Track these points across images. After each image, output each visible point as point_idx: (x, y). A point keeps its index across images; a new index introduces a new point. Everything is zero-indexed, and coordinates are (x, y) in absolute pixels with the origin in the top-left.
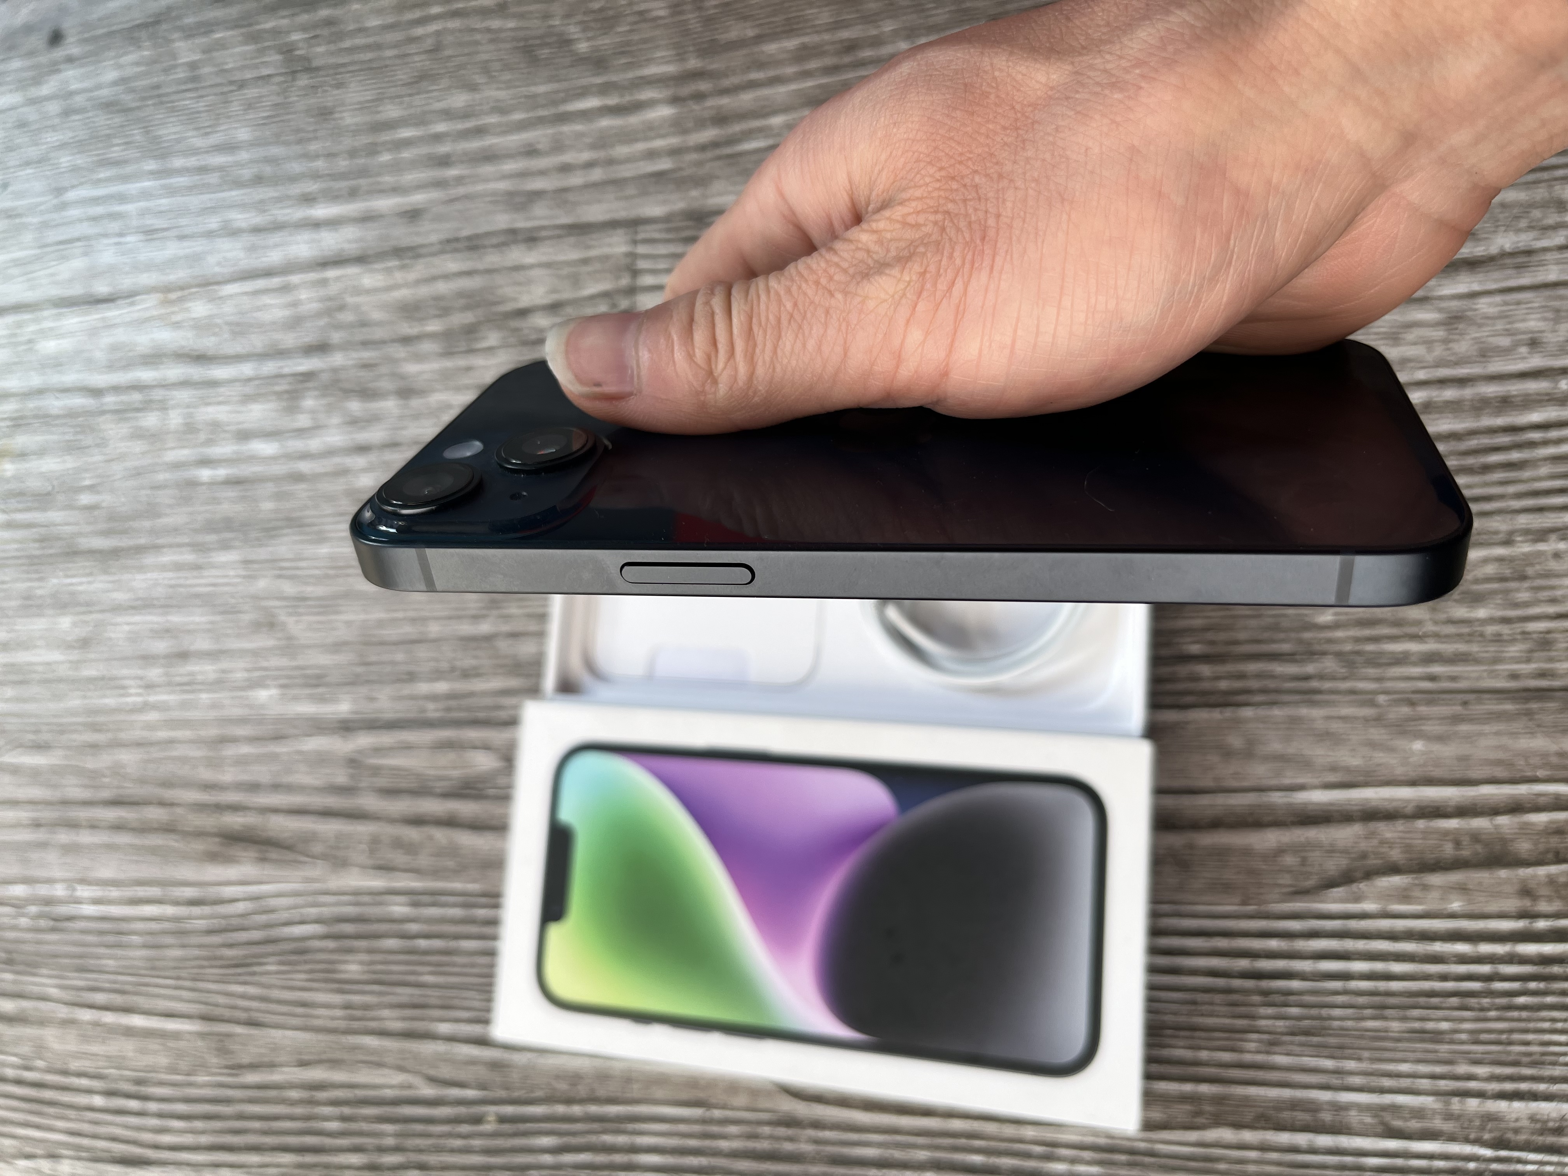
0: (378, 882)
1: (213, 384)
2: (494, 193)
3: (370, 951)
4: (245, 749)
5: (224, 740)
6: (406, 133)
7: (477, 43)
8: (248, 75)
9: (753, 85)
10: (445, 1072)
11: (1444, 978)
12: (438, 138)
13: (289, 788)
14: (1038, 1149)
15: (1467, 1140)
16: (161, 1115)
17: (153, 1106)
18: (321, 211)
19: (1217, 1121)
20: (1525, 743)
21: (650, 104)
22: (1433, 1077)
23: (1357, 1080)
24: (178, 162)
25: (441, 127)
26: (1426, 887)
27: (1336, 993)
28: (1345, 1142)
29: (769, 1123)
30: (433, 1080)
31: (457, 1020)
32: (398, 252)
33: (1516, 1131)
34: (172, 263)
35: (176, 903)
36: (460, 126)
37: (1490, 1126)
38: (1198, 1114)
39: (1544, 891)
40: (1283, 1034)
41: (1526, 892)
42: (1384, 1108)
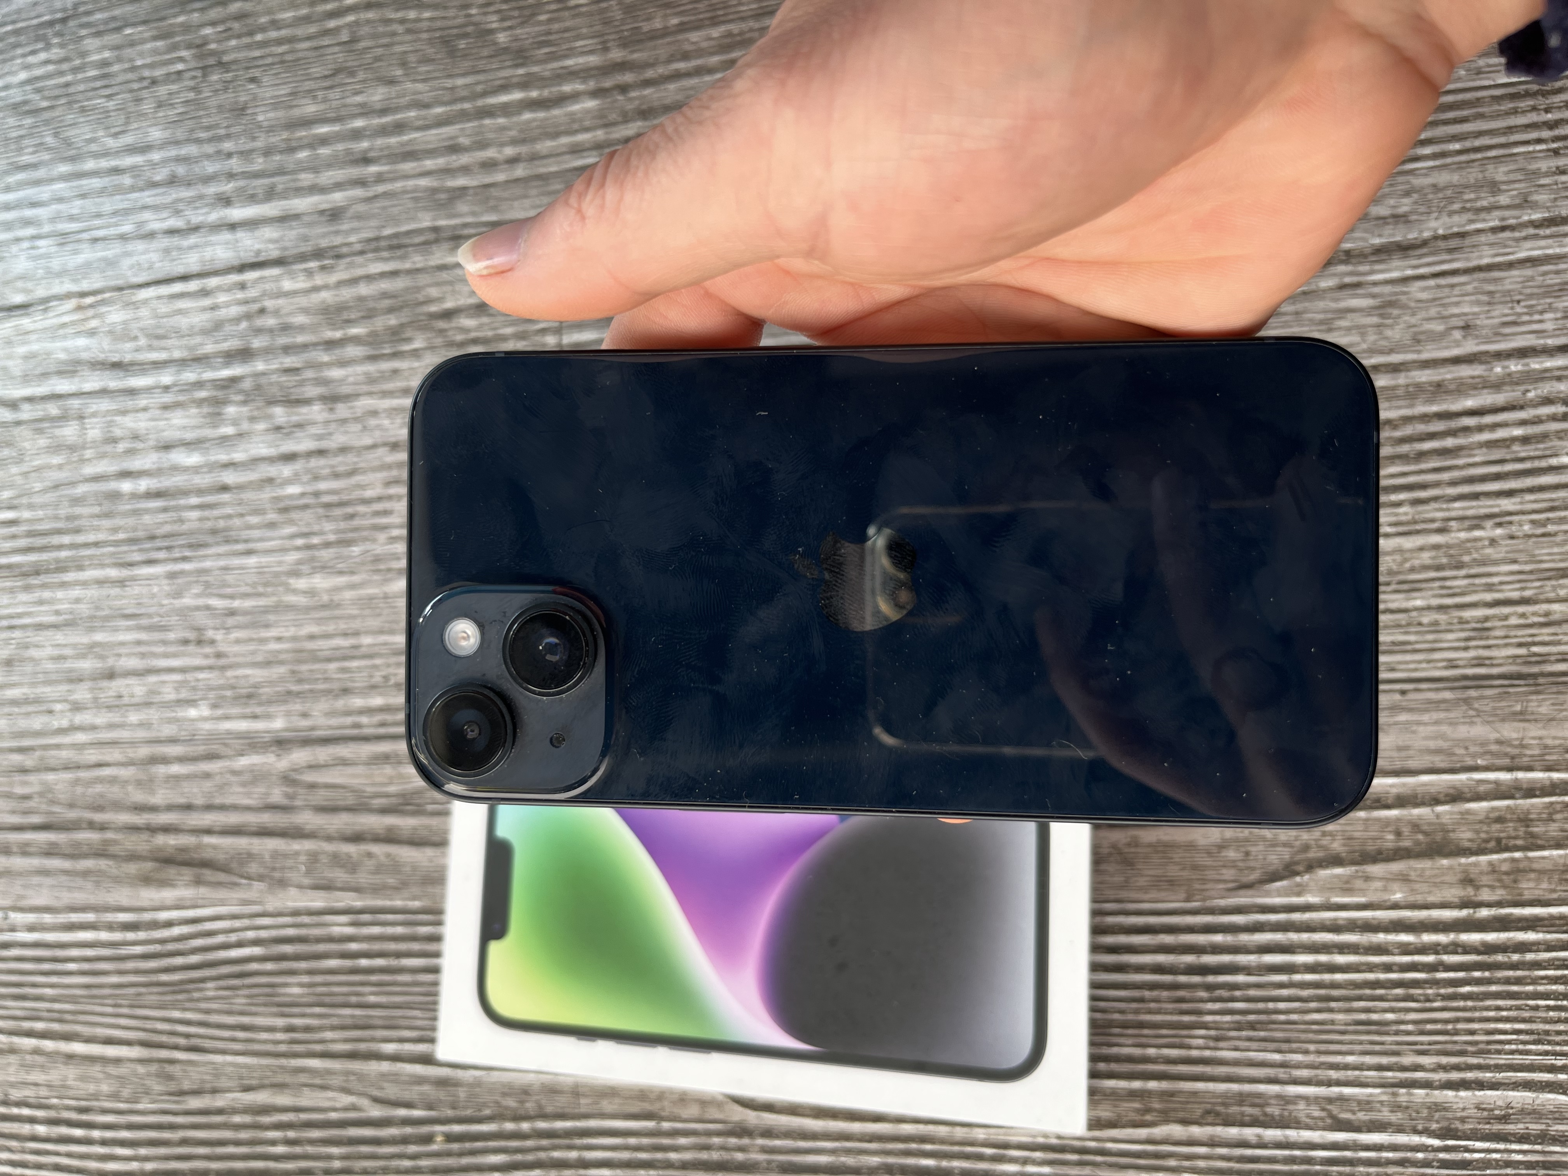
0: (318, 901)
1: (132, 392)
2: (415, 190)
3: (310, 972)
4: (176, 769)
5: (154, 760)
6: (323, 130)
7: (394, 34)
8: (158, 73)
9: (677, 76)
10: (391, 1091)
11: (1388, 968)
12: (357, 135)
13: (222, 808)
14: (989, 1151)
15: (1416, 1131)
16: (104, 1142)
17: (96, 1134)
18: (237, 213)
19: (1166, 1118)
20: (1463, 731)
21: (575, 97)
22: (1380, 1068)
23: (1305, 1073)
24: (90, 165)
25: (359, 123)
26: (1367, 878)
27: (1281, 986)
28: (1292, 1134)
29: (719, 1134)
30: (376, 1100)
31: (401, 1040)
32: (318, 254)
33: (1463, 1120)
34: (86, 268)
35: (110, 927)
36: (377, 121)
37: (1437, 1115)
38: (1148, 1111)
39: (1485, 880)
40: (1229, 1029)
41: (1468, 881)
42: (1330, 1100)
